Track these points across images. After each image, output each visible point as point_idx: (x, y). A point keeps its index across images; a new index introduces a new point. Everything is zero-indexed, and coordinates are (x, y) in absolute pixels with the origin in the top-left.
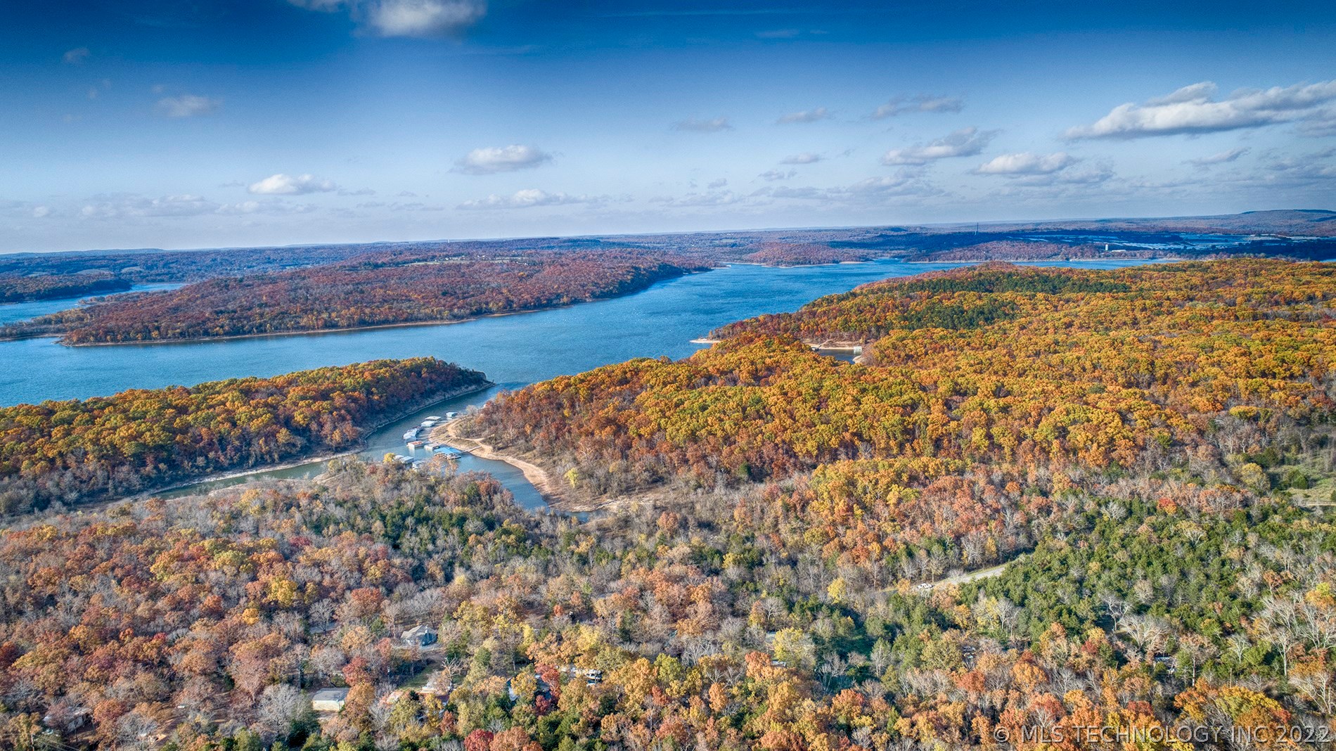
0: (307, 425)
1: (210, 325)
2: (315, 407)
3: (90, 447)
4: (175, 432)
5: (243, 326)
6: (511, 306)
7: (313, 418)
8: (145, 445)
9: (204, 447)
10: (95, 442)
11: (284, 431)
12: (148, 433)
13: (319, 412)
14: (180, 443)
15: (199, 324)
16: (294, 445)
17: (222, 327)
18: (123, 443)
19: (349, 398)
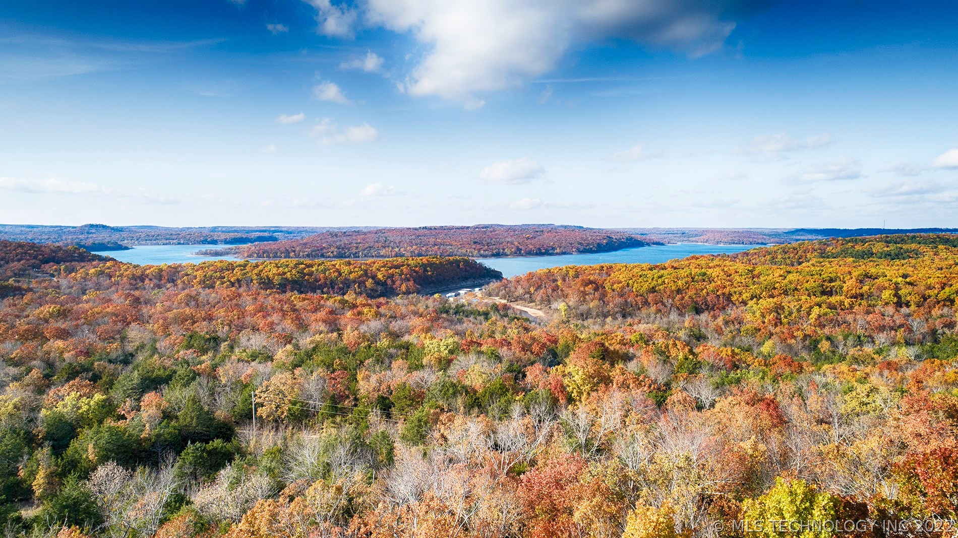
0: (385, 281)
1: (325, 251)
2: (390, 271)
3: (255, 277)
4: (305, 275)
5: (345, 253)
6: (520, 253)
7: (388, 277)
8: (286, 279)
9: (321, 285)
10: (258, 275)
11: (370, 280)
12: (289, 273)
13: (393, 275)
14: (307, 281)
15: (318, 250)
16: (377, 291)
17: (332, 252)
18: (274, 277)
19: (412, 270)
